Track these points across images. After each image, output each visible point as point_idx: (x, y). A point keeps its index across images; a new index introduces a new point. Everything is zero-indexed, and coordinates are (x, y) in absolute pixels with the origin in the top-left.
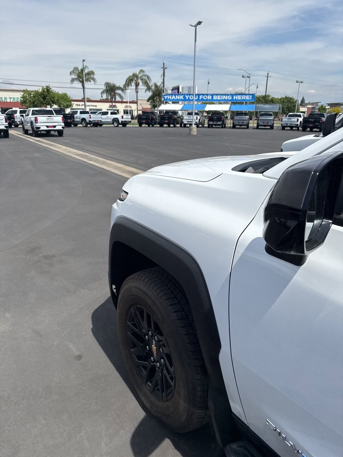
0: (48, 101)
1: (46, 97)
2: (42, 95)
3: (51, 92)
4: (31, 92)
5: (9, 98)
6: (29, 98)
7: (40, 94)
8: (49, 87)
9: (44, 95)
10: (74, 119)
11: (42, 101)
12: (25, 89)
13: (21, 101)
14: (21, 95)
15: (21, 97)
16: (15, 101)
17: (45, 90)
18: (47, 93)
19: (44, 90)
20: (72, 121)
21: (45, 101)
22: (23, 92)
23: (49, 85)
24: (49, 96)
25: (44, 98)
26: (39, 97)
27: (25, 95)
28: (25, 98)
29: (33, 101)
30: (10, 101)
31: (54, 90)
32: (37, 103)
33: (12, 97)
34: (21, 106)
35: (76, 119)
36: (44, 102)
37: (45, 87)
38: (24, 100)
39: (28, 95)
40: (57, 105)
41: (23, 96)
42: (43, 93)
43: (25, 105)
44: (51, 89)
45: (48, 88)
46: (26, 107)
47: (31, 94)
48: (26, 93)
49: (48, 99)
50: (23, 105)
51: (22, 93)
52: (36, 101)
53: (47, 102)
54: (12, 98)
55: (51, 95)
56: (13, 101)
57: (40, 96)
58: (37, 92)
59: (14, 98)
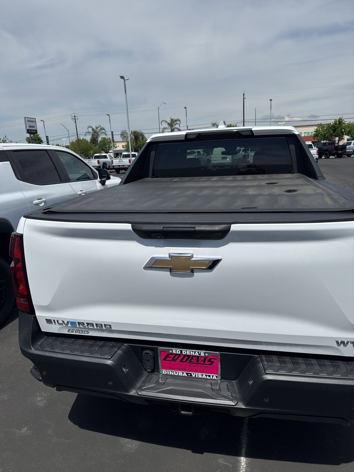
0: (338, 133)
1: (337, 129)
2: (333, 127)
3: (343, 123)
4: (324, 125)
5: (304, 133)
6: (322, 131)
7: (331, 127)
8: (342, 119)
9: (335, 127)
10: (346, 150)
11: (332, 134)
12: (319, 124)
13: (314, 134)
14: (315, 129)
15: (314, 131)
16: (309, 136)
17: (337, 122)
18: (338, 125)
19: (335, 123)
20: (342, 152)
21: (335, 133)
22: (317, 126)
23: (342, 117)
24: (340, 128)
25: (334, 131)
26: (329, 130)
27: (318, 129)
28: (317, 132)
29: (324, 134)
30: (305, 136)
31: (346, 122)
32: (327, 135)
33: (307, 131)
34: (313, 139)
35: (348, 150)
36: (333, 135)
37: (337, 120)
38: (316, 133)
39: (321, 129)
40: (349, 135)
41: (317, 130)
42: (334, 125)
43: (316, 138)
44: (344, 121)
45: (340, 120)
46: (317, 140)
47: (324, 127)
48: (320, 127)
49: (338, 131)
50: (315, 138)
51: (316, 128)
52: (327, 133)
53: (336, 134)
54: (306, 133)
55: (342, 127)
56: (307, 136)
57: (331, 129)
58: (329, 125)
59: (309, 132)
